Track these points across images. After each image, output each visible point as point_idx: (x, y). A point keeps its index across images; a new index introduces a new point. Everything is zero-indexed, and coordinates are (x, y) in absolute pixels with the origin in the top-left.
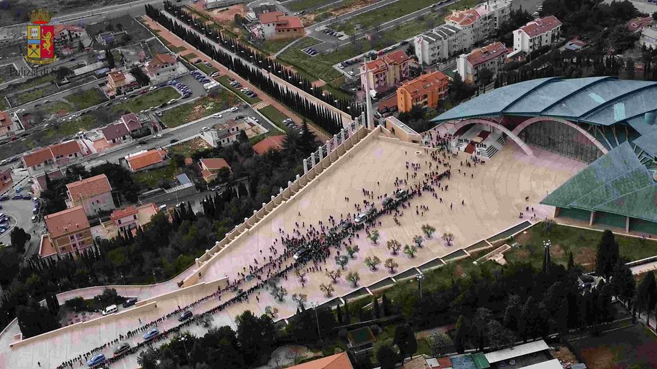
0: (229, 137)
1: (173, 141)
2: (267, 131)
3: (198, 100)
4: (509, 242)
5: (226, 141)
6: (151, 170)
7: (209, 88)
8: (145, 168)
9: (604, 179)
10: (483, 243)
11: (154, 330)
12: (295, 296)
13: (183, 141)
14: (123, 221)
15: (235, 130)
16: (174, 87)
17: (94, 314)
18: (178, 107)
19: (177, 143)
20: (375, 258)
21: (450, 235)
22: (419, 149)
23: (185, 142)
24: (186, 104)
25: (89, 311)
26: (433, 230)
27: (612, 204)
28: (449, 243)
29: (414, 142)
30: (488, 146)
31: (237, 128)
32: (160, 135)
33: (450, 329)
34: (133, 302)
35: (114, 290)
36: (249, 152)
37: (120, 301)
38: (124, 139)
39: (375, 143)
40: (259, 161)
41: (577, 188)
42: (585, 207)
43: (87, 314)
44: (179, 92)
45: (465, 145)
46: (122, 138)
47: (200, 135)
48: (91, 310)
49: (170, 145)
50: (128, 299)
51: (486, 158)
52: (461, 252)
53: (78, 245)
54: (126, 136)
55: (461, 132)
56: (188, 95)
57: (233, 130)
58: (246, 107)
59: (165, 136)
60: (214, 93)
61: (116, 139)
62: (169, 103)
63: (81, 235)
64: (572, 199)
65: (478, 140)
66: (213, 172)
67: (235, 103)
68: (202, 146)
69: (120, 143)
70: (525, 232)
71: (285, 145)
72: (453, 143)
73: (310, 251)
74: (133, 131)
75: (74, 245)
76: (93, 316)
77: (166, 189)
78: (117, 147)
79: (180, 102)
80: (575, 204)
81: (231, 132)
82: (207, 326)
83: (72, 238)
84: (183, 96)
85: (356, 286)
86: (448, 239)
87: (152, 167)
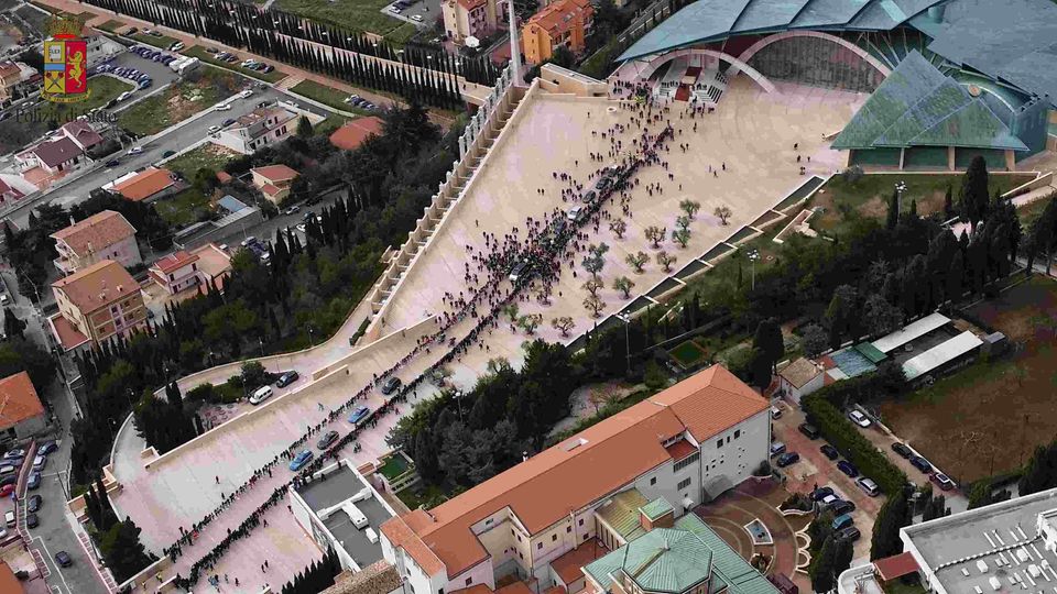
0: (266, 135)
1: (168, 154)
2: (323, 119)
3: (169, 88)
4: (807, 205)
5: (262, 143)
6: (164, 198)
7: (182, 67)
8: (153, 198)
9: (905, 104)
10: (769, 215)
11: (362, 408)
12: (555, 322)
13: (183, 151)
14: (177, 275)
15: (273, 120)
16: (110, 75)
17: (236, 407)
18: (137, 104)
19: (176, 155)
20: (641, 254)
21: (725, 210)
22: (609, 104)
23: (189, 153)
24: (151, 97)
25: (225, 402)
26: (697, 206)
27: (931, 133)
28: (724, 221)
29: (596, 95)
30: (708, 87)
31: (276, 118)
32: (139, 148)
33: (796, 326)
34: (294, 377)
35: (259, 365)
36: (327, 149)
37: (272, 379)
38: (76, 162)
39: (538, 105)
40: (356, 158)
41: (873, 121)
42: (896, 143)
43: (224, 408)
44: (127, 81)
45: (673, 92)
46: (72, 161)
47: (210, 138)
48: (230, 401)
49: (165, 160)
50: (282, 374)
51: (712, 104)
52: (746, 231)
53: (123, 320)
54: (79, 158)
55: (660, 73)
56: (148, 85)
57: (270, 122)
58: (265, 88)
59: (146, 148)
60: (192, 76)
61: (63, 165)
62: (120, 98)
63: (127, 304)
64: (874, 136)
65: (690, 80)
66: (281, 185)
67: (241, 84)
68: (222, 156)
69: (69, 170)
70: (821, 191)
71: (387, 129)
72: (656, 90)
73: (531, 266)
74: (88, 149)
75: (118, 322)
76: (235, 409)
77: (215, 220)
78: (69, 176)
79: (138, 96)
80: (879, 141)
81: (268, 126)
82: (442, 384)
83: (114, 310)
84: (137, 87)
85: (627, 297)
86: (723, 214)
87: (163, 193)
